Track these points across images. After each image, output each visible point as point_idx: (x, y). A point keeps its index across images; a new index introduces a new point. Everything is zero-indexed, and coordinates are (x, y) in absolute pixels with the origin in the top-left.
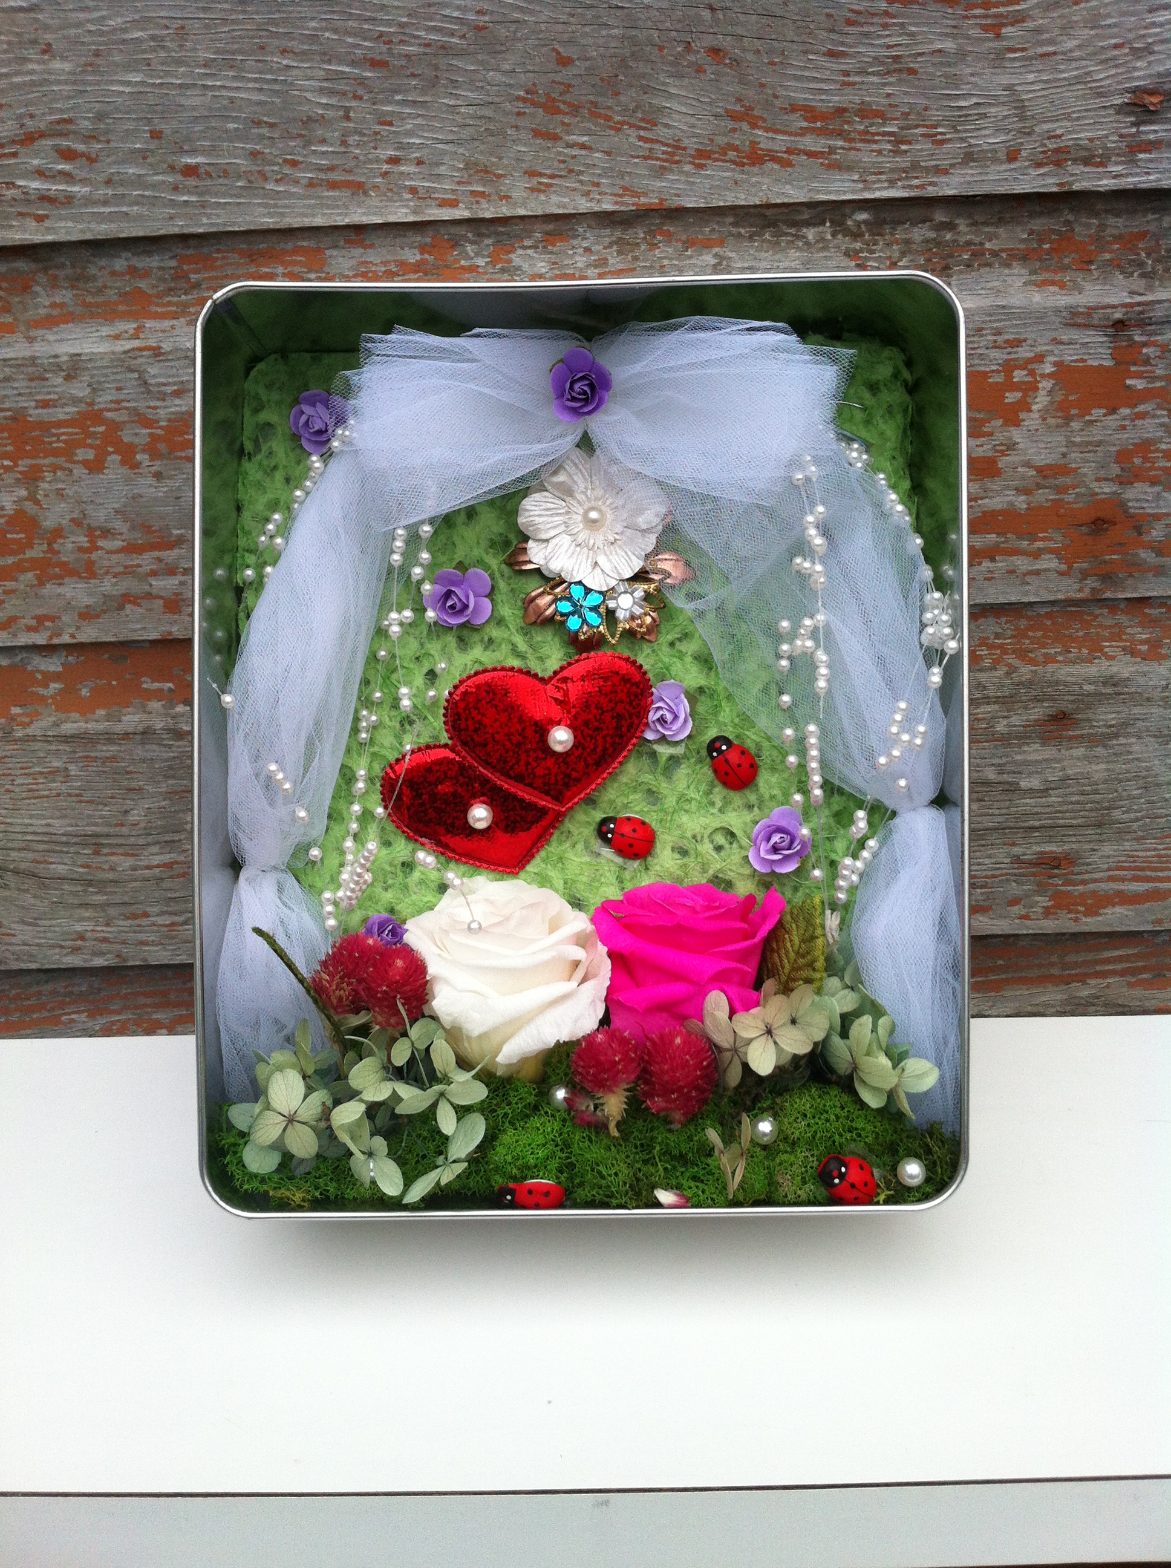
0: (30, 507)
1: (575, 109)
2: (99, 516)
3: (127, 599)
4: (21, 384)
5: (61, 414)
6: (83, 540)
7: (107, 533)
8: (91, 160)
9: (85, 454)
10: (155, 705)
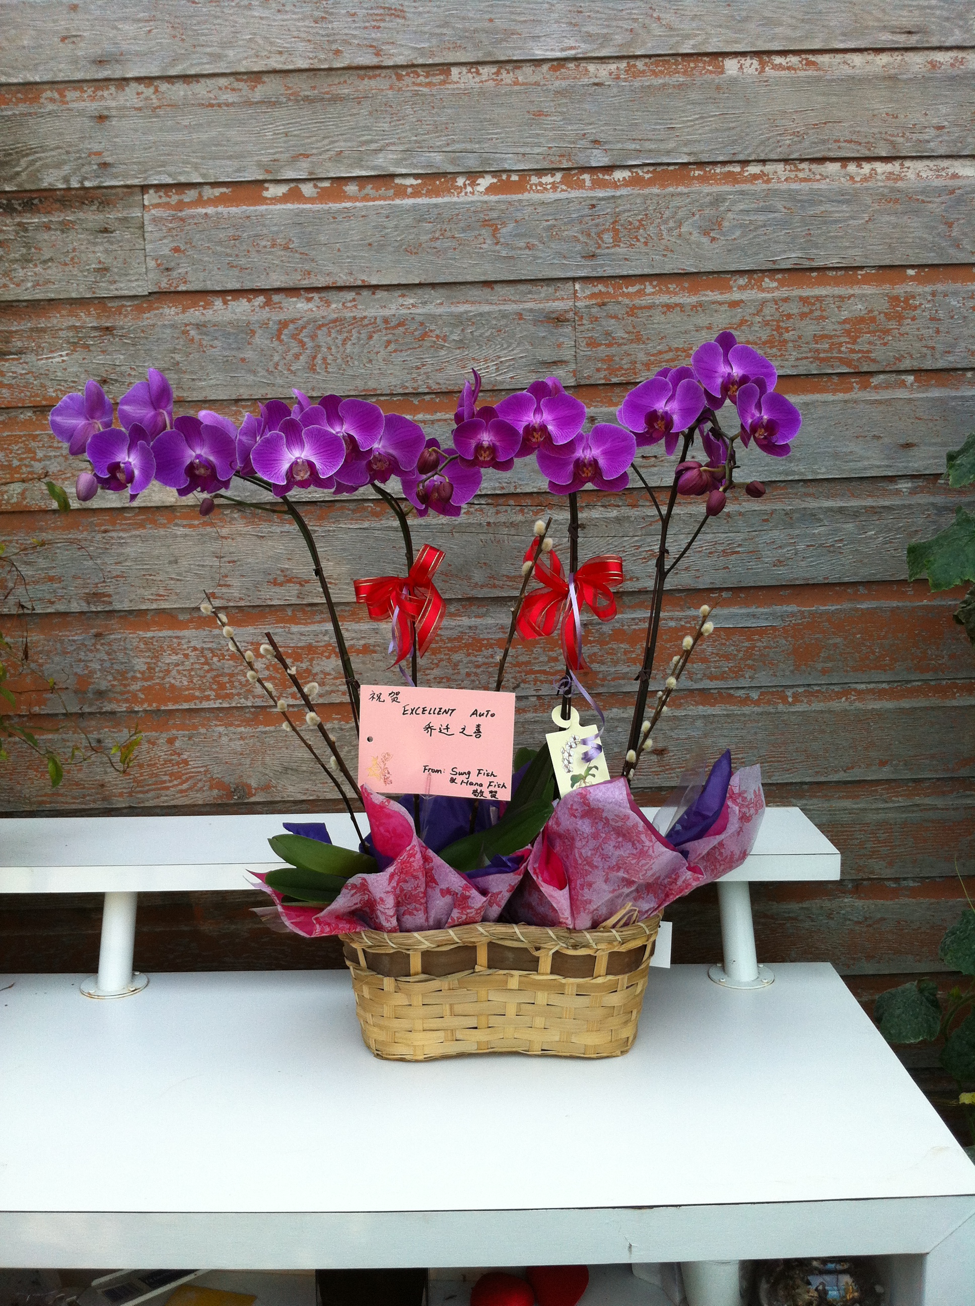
0: (310, 667)
1: (452, 576)
2: (328, 670)
3: (332, 691)
4: (312, 636)
5: (320, 644)
6: (322, 676)
7: (329, 674)
8: (336, 584)
9: (326, 654)
10: (336, 722)
